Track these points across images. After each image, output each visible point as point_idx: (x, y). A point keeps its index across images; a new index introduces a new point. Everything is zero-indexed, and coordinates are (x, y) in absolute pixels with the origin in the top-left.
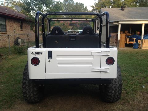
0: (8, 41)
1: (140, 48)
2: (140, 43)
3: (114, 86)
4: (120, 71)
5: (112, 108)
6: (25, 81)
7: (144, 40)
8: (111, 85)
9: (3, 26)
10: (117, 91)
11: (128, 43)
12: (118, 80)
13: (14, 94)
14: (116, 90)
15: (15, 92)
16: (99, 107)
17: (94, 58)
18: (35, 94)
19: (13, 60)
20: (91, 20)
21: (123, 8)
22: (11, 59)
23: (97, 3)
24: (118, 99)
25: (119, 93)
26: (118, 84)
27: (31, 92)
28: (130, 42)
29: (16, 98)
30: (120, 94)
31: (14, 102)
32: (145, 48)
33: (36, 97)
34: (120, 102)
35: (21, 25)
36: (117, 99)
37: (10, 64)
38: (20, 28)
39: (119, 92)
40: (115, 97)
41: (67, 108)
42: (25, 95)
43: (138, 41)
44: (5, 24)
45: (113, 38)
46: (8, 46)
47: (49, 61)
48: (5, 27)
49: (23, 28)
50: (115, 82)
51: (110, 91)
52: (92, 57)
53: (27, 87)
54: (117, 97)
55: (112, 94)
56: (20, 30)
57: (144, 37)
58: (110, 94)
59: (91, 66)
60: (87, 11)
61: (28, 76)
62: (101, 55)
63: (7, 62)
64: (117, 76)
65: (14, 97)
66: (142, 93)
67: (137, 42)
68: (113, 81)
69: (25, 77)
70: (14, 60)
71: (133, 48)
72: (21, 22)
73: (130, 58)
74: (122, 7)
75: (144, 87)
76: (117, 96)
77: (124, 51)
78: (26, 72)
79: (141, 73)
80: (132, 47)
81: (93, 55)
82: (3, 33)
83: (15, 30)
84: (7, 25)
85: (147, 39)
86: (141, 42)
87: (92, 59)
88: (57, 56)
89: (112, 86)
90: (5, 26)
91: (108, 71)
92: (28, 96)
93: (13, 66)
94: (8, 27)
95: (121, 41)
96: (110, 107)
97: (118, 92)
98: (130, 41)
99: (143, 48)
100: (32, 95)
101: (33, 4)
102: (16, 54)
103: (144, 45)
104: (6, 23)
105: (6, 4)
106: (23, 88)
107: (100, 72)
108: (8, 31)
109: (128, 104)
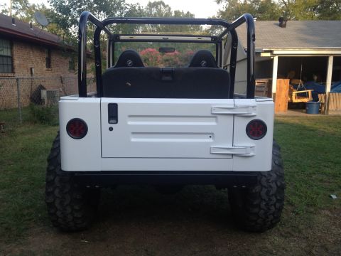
0: (16, 93)
1: (323, 113)
2: (323, 102)
3: (265, 190)
4: (279, 156)
5: (261, 245)
6: (51, 177)
7: (331, 94)
8: (257, 188)
9: (5, 59)
10: (272, 203)
11: (295, 101)
12: (275, 176)
13: (26, 212)
14: (270, 200)
15: (28, 208)
16: (228, 242)
17: (217, 121)
18: (77, 207)
19: (27, 137)
20: (209, 39)
21: (282, 22)
22: (23, 133)
23: (224, 10)
24: (274, 222)
25: (276, 209)
26: (273, 185)
27: (65, 203)
28: (299, 98)
29: (30, 220)
30: (280, 210)
31: (27, 229)
32: (335, 113)
33: (79, 216)
34: (279, 230)
35: (47, 58)
36: (271, 221)
37: (20, 144)
38: (44, 65)
39: (278, 205)
40: (268, 218)
41: (152, 244)
42: (52, 211)
43: (319, 95)
44: (9, 54)
45: (260, 89)
46: (17, 106)
47: (111, 129)
48: (10, 63)
49: (52, 65)
50: (268, 181)
51: (255, 203)
52: (214, 119)
53: (57, 192)
54: (271, 217)
55: (260, 209)
56: (45, 68)
57: (332, 88)
58: (256, 210)
59: (211, 140)
60: (201, 31)
61: (59, 164)
62: (234, 115)
63: (13, 140)
64: (273, 167)
65: (27, 218)
66: (330, 210)
67: (315, 98)
68: (264, 180)
69: (52, 168)
70: (30, 136)
71: (306, 113)
72: (46, 50)
73: (301, 134)
74: (281, 20)
75: (334, 197)
76: (273, 214)
77: (286, 119)
78: (56, 156)
79: (328, 167)
80: (305, 111)
81: (215, 116)
82: (6, 75)
83: (33, 69)
84: (15, 57)
85: (339, 92)
86: (325, 98)
87: (214, 123)
88: (130, 116)
89: (261, 190)
90: (9, 60)
91: (252, 154)
92: (59, 213)
93: (26, 149)
94: (16, 62)
95: (279, 96)
96: (256, 242)
97: (275, 205)
98: (299, 96)
99: (330, 113)
100: (69, 210)
101: (75, 9)
102: (35, 122)
103: (332, 107)
104: (12, 53)
105: (14, 12)
106: (48, 194)
107: (233, 155)
108: (16, 71)
109: (297, 234)
